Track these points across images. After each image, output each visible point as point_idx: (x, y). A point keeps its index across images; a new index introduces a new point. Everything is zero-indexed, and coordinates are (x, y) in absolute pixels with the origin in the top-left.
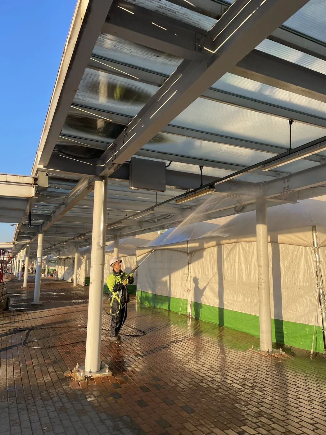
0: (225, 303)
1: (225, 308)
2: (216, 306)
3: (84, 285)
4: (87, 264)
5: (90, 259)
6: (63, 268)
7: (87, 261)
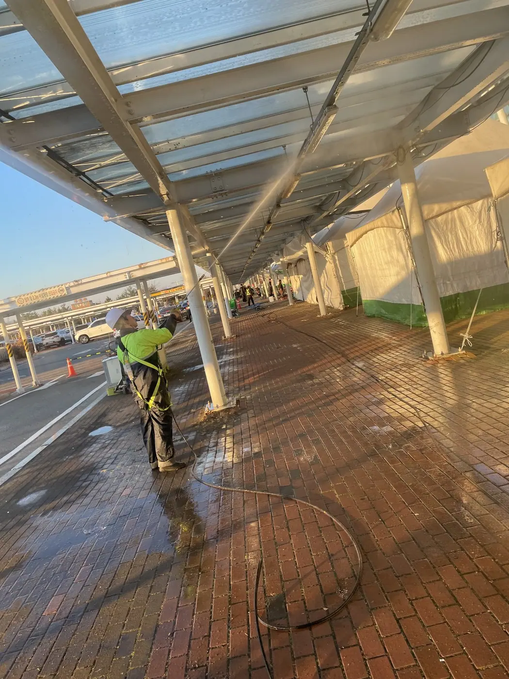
3: (342, 309)
4: (337, 262)
5: (340, 250)
6: (298, 279)
7: (336, 257)
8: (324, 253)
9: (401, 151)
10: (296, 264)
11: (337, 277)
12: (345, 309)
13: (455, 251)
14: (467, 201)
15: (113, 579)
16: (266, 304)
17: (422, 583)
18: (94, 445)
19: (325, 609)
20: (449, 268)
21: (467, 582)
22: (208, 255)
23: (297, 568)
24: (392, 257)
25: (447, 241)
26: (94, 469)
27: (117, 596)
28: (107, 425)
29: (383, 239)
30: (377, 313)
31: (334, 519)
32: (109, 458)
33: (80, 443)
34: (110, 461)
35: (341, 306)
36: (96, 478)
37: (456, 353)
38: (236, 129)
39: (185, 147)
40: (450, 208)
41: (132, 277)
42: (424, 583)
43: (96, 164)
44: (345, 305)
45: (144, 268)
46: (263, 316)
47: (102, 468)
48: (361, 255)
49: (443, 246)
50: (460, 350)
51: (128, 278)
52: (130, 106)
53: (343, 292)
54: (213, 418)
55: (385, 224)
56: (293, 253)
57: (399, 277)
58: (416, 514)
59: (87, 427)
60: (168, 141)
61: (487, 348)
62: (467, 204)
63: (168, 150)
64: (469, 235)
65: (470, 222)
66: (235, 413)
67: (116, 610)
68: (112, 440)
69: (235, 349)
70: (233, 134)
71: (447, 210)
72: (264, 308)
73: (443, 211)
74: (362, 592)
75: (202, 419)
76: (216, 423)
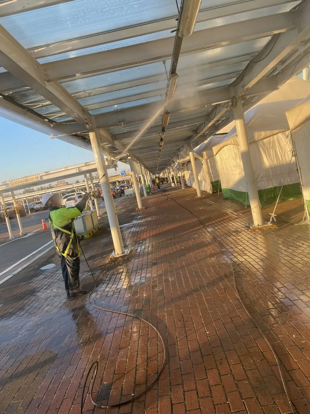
3: (211, 193)
4: (209, 164)
5: (211, 157)
6: (188, 174)
7: (208, 161)
8: (201, 158)
9: (235, 99)
10: (187, 164)
11: (209, 173)
12: (213, 193)
13: (274, 161)
14: (283, 130)
15: (18, 367)
16: (170, 188)
17: (195, 380)
18: (41, 276)
19: (133, 395)
20: (270, 171)
21: (222, 381)
22: (129, 158)
23: (126, 365)
24: (237, 163)
25: (270, 154)
26: (34, 292)
27: (16, 378)
28: (53, 263)
29: (232, 152)
30: (230, 196)
31: (159, 333)
32: (46, 285)
33: (33, 274)
34: (45, 287)
35: (211, 191)
36: (33, 298)
37: (267, 225)
38: (127, 85)
39: (95, 95)
40: (272, 134)
41: (81, 171)
42: (196, 381)
43: (40, 104)
44: (213, 191)
45: (88, 165)
46: (165, 196)
47: (39, 292)
48: (221, 160)
49: (267, 157)
50: (269, 223)
51: (78, 171)
52: (47, 71)
53: (212, 183)
54: (114, 261)
55: (233, 143)
56: (184, 158)
57: (241, 175)
58: (207, 333)
59: (40, 264)
60: (84, 91)
61: (287, 222)
62: (282, 132)
63: (85, 96)
64: (283, 151)
65: (284, 142)
66: (128, 258)
67: (13, 387)
68: (52, 273)
69: (142, 216)
70: (126, 87)
71: (270, 135)
72: (167, 191)
73: (267, 136)
74: (158, 384)
75: (107, 262)
76: (115, 264)
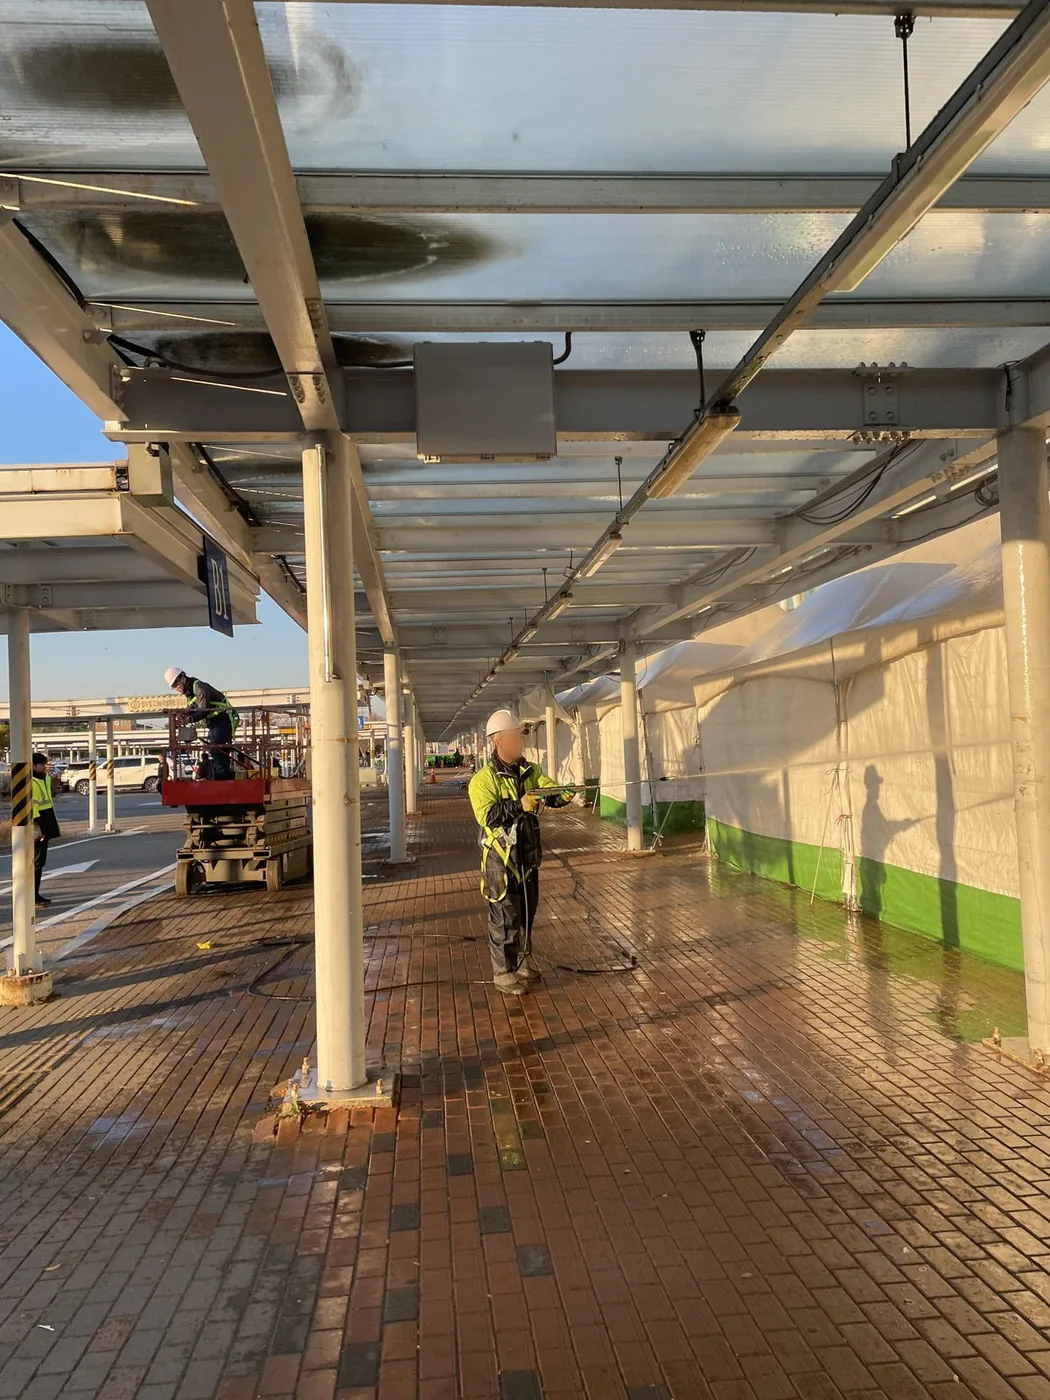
0: (960, 862)
1: (960, 881)
2: (930, 874)
3: (582, 805)
4: (586, 738)
5: (591, 722)
7: (586, 731)
8: (568, 721)
9: (624, 642)
10: (537, 727)
11: (583, 758)
35: (581, 801)
37: (647, 851)
44: (587, 801)
50: (651, 848)
51: (290, 703)
